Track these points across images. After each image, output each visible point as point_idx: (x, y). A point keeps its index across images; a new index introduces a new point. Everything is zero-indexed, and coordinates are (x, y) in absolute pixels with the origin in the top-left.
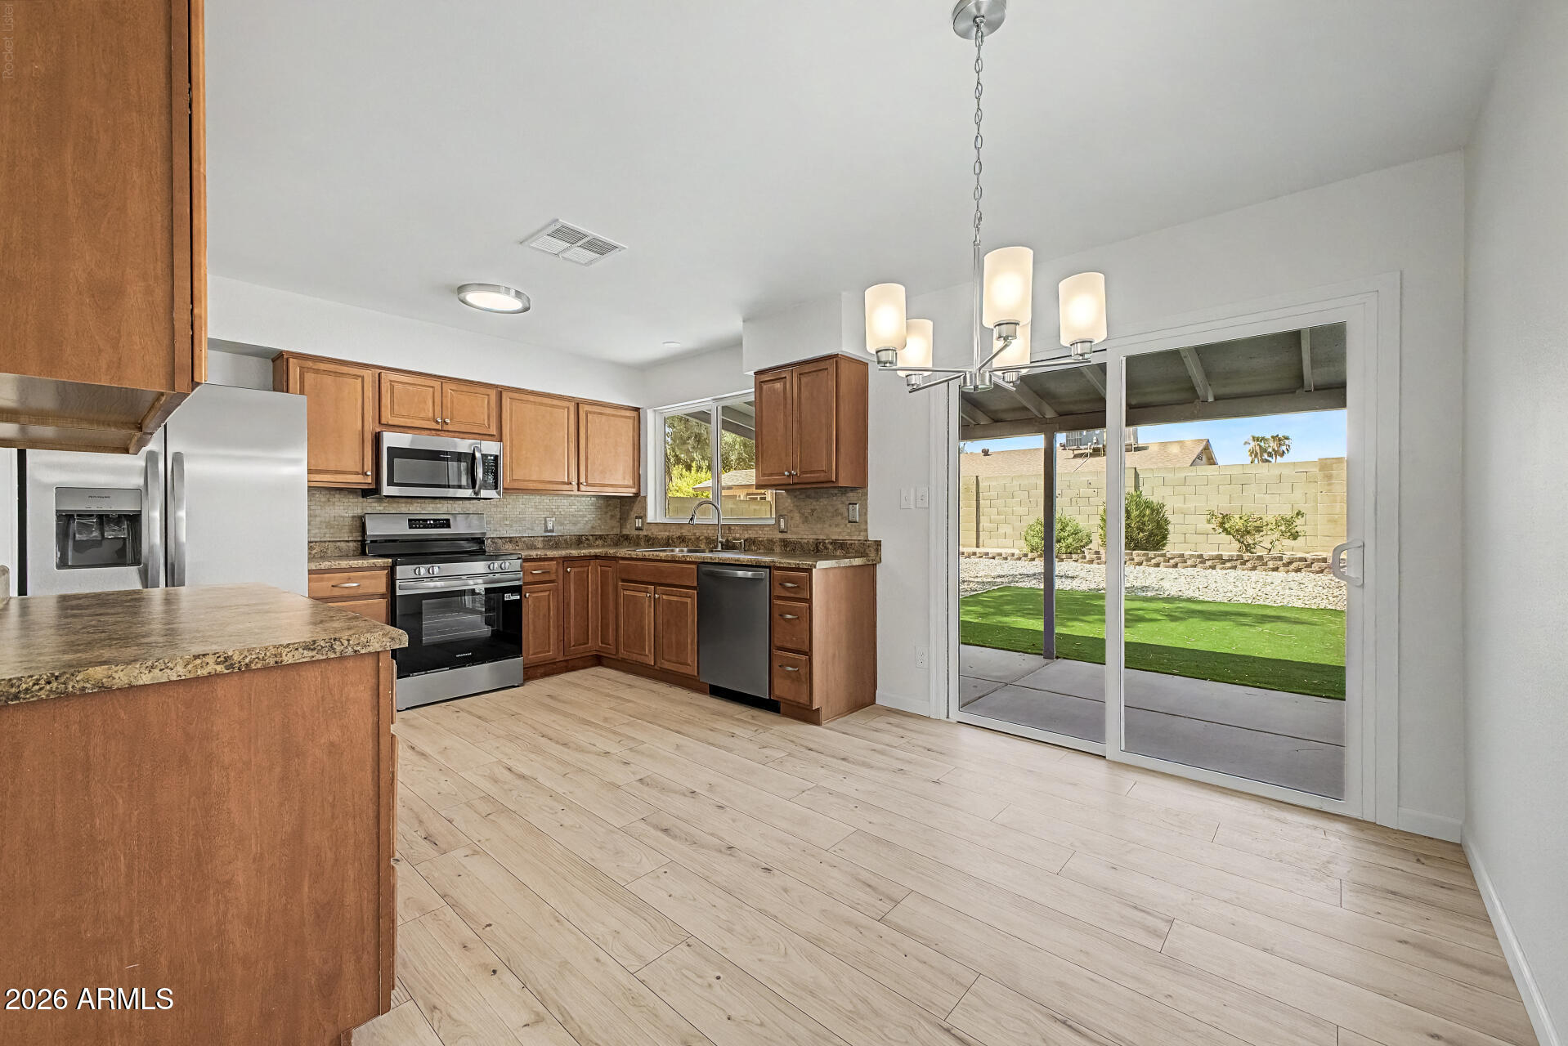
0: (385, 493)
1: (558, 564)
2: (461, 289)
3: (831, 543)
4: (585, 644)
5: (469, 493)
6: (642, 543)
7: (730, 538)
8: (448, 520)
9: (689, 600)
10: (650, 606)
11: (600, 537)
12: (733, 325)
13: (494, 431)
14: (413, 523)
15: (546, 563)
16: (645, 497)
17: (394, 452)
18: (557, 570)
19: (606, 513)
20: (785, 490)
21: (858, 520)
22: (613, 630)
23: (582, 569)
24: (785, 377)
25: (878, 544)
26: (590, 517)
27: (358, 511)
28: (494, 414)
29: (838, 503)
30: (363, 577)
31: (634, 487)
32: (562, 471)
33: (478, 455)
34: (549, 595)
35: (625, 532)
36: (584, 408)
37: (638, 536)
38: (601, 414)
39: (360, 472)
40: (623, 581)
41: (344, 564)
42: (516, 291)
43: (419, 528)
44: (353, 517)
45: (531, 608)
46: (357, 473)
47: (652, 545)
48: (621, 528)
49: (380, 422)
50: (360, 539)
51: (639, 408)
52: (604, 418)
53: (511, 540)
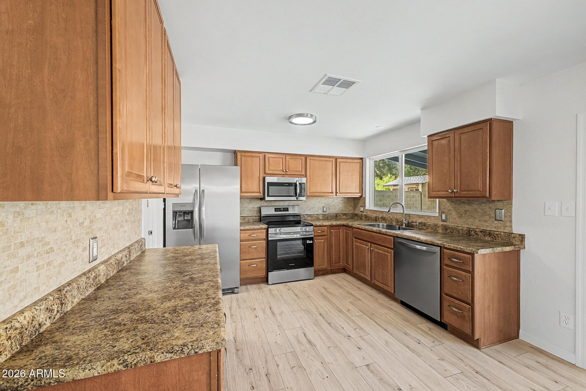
0: (266, 200)
1: (328, 228)
2: (290, 117)
3: (481, 232)
4: (339, 263)
5: (294, 198)
6: (364, 218)
7: (410, 221)
8: (288, 208)
9: (389, 255)
10: (368, 253)
11: (345, 214)
12: (415, 112)
13: (303, 173)
14: (276, 210)
15: (323, 227)
16: (365, 198)
17: (270, 184)
18: (327, 230)
19: (348, 204)
20: (447, 199)
21: (503, 220)
22: (351, 259)
23: (337, 230)
24: (449, 137)
25: (522, 237)
26: (341, 206)
27: (259, 206)
28: (304, 166)
29: (486, 207)
30: (258, 232)
31: (360, 193)
32: (329, 187)
33: (298, 183)
34: (324, 241)
35: (356, 212)
36: (339, 160)
37: (362, 215)
38: (346, 162)
39: (259, 192)
40: (355, 238)
41: (252, 227)
42: (311, 114)
43: (278, 211)
44: (258, 207)
45: (317, 246)
46: (258, 192)
47: (368, 220)
48: (354, 211)
49: (265, 173)
50: (259, 215)
51: (362, 158)
52: (347, 164)
53: (310, 215)
